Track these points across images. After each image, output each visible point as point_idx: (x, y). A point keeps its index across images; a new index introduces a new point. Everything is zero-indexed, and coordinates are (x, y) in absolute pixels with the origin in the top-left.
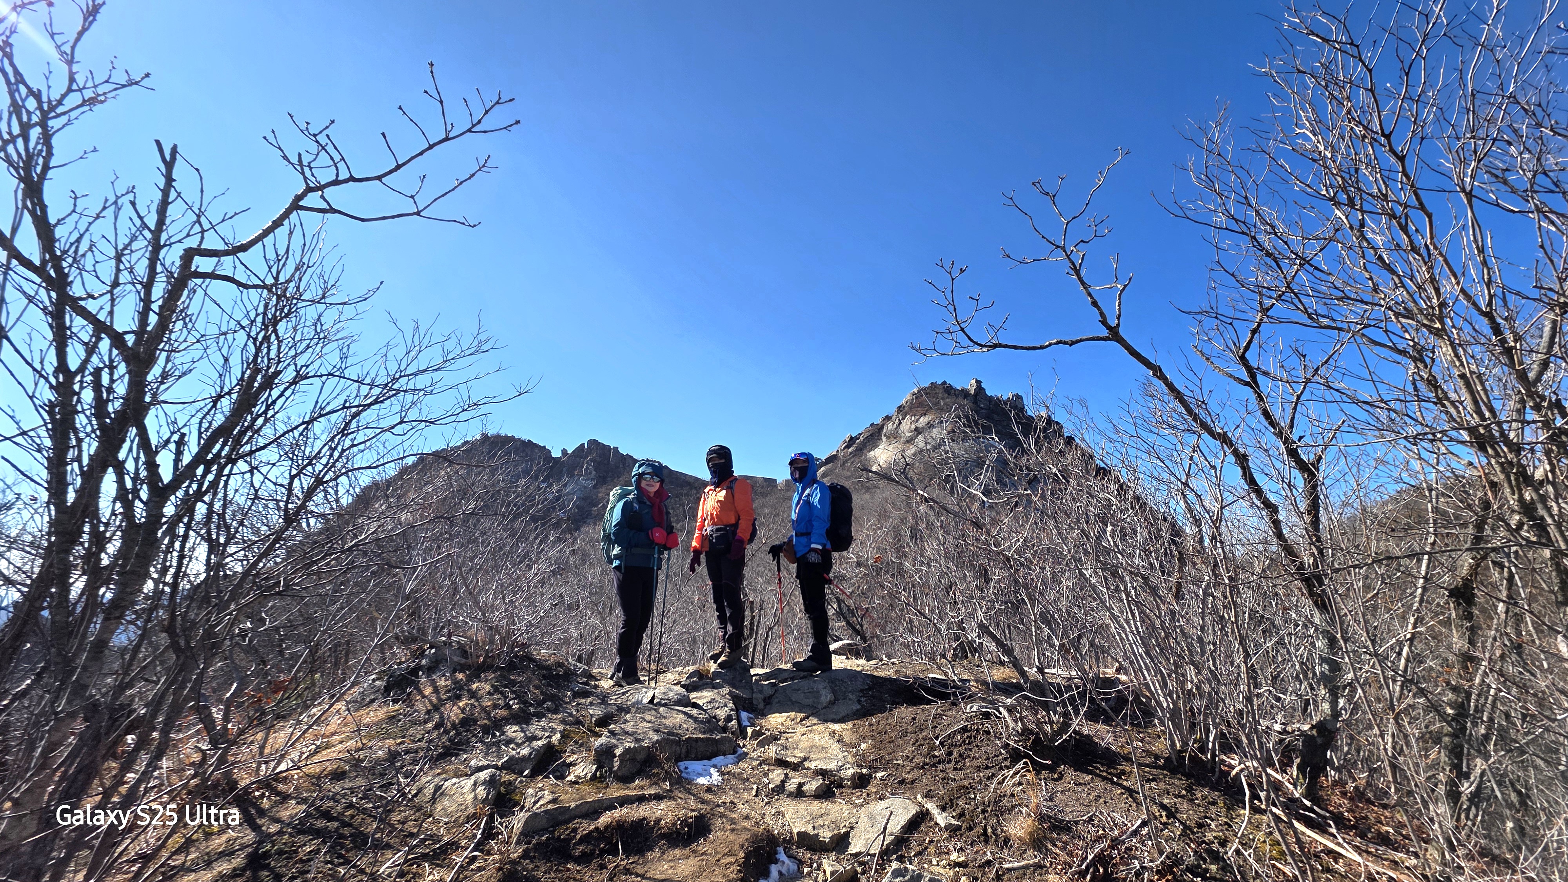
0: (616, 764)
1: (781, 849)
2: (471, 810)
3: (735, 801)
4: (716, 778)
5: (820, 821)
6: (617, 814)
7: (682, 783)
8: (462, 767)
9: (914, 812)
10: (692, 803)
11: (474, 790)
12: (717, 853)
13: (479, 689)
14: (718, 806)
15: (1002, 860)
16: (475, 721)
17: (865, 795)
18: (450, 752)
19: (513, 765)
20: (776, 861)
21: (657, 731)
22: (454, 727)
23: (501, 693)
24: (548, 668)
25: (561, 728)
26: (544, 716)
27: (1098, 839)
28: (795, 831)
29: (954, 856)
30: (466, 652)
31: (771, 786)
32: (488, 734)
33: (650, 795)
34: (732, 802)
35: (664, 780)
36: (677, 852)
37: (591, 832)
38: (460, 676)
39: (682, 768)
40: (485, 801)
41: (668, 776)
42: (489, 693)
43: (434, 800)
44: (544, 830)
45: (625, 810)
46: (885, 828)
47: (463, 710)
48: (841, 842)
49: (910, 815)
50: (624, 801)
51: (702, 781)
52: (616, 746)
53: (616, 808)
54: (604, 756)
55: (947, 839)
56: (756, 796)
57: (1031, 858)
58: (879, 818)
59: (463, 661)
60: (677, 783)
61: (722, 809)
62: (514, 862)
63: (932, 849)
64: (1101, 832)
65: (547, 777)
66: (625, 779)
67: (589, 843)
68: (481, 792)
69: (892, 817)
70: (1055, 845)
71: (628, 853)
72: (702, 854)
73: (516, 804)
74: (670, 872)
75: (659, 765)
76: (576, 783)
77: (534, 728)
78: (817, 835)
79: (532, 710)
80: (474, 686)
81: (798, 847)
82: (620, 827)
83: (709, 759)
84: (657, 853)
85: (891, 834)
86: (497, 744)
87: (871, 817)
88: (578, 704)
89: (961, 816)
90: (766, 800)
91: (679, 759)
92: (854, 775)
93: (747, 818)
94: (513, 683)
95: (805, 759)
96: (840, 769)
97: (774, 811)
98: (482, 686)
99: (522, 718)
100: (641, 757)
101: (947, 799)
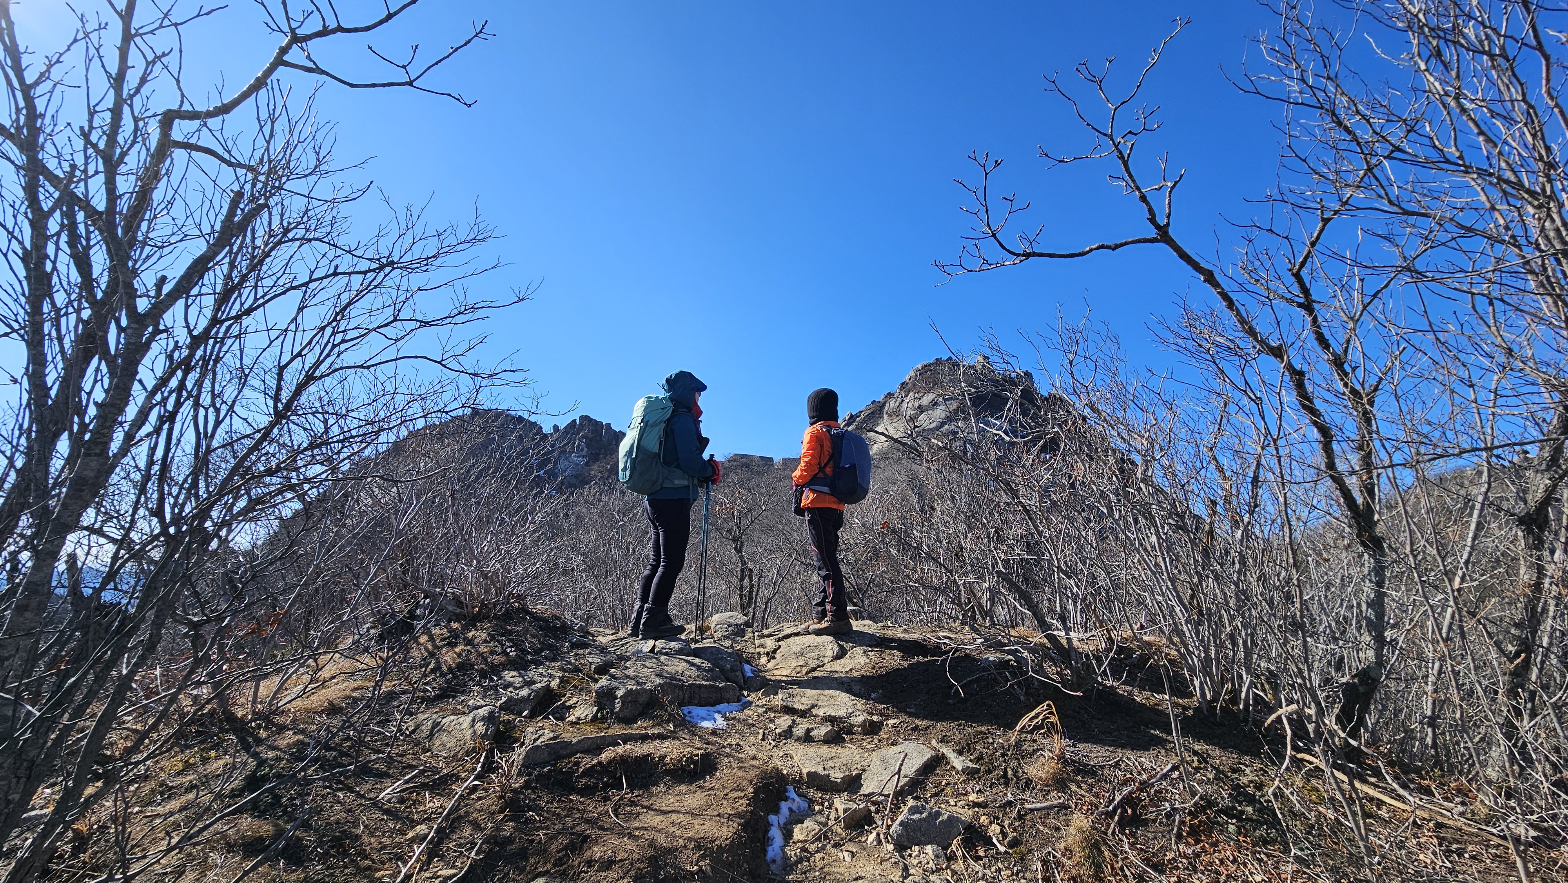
0: (618, 706)
1: (791, 788)
2: (470, 745)
3: (741, 743)
4: (720, 722)
5: (831, 763)
6: (620, 750)
7: (686, 725)
8: (459, 707)
9: (929, 756)
10: (698, 743)
11: (473, 726)
12: (724, 787)
13: (474, 637)
14: (724, 747)
15: (1023, 801)
16: (472, 665)
17: (876, 741)
18: (445, 694)
19: (511, 706)
20: (786, 799)
21: (659, 675)
22: (450, 669)
23: (498, 641)
24: (545, 620)
25: (560, 674)
26: (542, 664)
27: (1125, 783)
28: (805, 771)
29: (973, 797)
30: (461, 603)
31: (777, 731)
32: (485, 678)
33: (653, 734)
34: (737, 744)
35: (668, 722)
36: (683, 788)
37: (594, 766)
38: (455, 625)
39: (686, 712)
40: (484, 736)
41: (671, 718)
42: (486, 641)
43: (431, 735)
44: (547, 763)
45: (628, 746)
46: (900, 769)
47: (459, 655)
48: (852, 784)
49: (925, 759)
50: (627, 739)
51: (707, 724)
52: (618, 688)
53: (619, 744)
54: (605, 698)
55: (964, 781)
56: (763, 739)
57: (1055, 798)
58: (892, 761)
59: (458, 610)
60: (680, 725)
61: (728, 750)
62: (515, 791)
63: (949, 790)
64: (1128, 775)
65: (547, 717)
66: (629, 721)
67: (592, 777)
68: (480, 727)
69: (906, 761)
70: (1080, 787)
71: (632, 787)
72: (710, 789)
73: (516, 740)
74: (677, 804)
75: (662, 707)
76: (576, 723)
77: (531, 674)
78: (828, 776)
79: (529, 657)
80: (470, 635)
81: (808, 787)
82: (623, 761)
83: (713, 705)
84: (662, 788)
85: (906, 776)
86: (495, 688)
87: (884, 760)
88: (576, 655)
89: (979, 759)
90: (773, 743)
91: (681, 704)
92: (864, 721)
93: (754, 758)
94: (510, 633)
95: (813, 706)
96: (850, 715)
97: (781, 754)
98: (479, 634)
99: (520, 665)
100: (642, 699)
101: (963, 742)
